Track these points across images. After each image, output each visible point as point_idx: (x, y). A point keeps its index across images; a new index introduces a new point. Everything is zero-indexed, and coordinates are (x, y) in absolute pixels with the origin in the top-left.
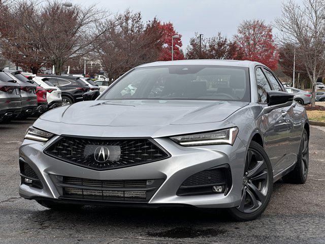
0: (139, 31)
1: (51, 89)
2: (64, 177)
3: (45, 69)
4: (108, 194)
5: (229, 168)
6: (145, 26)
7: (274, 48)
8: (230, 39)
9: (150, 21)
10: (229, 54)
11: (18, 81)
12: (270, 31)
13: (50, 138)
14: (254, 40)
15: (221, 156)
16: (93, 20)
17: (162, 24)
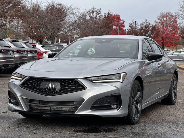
0: (100, 19)
1: (46, 52)
2: (30, 99)
3: (47, 40)
4: (54, 109)
5: (120, 95)
6: (103, 16)
7: (178, 28)
8: (153, 23)
9: (106, 13)
10: (151, 32)
11: (26, 47)
12: (176, 18)
13: (23, 78)
14: (167, 24)
15: (115, 88)
16: (72, 13)
17: (113, 15)
